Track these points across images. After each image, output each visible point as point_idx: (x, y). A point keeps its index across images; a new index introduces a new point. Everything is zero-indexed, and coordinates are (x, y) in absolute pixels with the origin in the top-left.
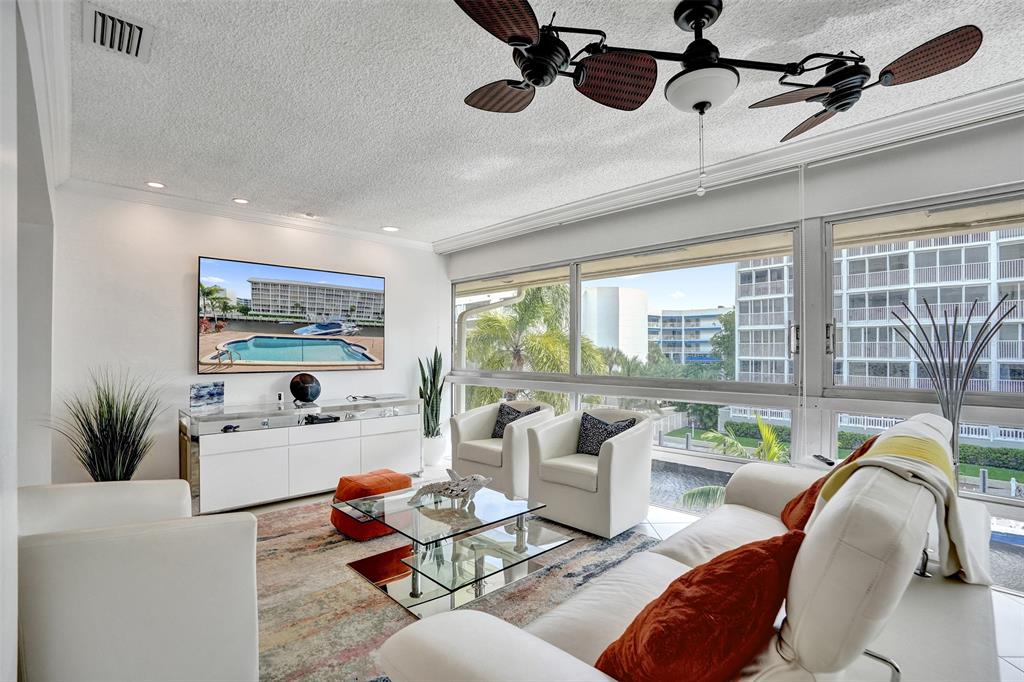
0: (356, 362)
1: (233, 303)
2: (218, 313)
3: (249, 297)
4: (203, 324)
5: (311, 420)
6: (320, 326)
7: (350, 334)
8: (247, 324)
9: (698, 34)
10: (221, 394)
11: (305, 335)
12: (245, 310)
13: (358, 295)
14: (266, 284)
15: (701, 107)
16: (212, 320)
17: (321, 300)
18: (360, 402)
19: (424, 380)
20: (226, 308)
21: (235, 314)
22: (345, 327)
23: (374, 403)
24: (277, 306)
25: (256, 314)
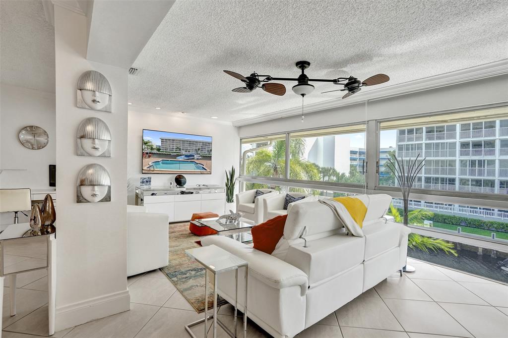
0: (199, 171)
1: (154, 147)
2: (149, 151)
3: (160, 145)
4: (144, 155)
5: (183, 193)
6: (186, 156)
7: (198, 159)
8: (159, 155)
9: (303, 72)
10: (150, 181)
11: (180, 160)
12: (159, 150)
13: (201, 144)
14: (166, 140)
15: (303, 95)
16: (147, 153)
17: (186, 146)
18: (201, 187)
19: (228, 179)
20: (152, 149)
21: (155, 151)
22: (196, 157)
23: (207, 187)
24: (170, 148)
25: (162, 151)
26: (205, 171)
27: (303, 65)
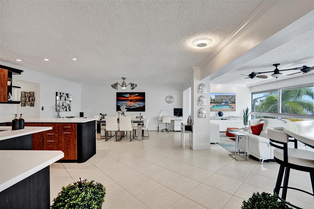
0: (231, 109)
1: (213, 99)
3: (215, 98)
6: (225, 102)
7: (230, 104)
8: (214, 103)
9: (276, 68)
11: (223, 104)
12: (214, 100)
13: (231, 96)
14: (217, 96)
17: (225, 98)
18: (230, 117)
19: (244, 114)
21: (213, 101)
22: (229, 102)
23: (233, 117)
24: (218, 99)
25: (216, 101)
26: (233, 109)
27: (276, 65)
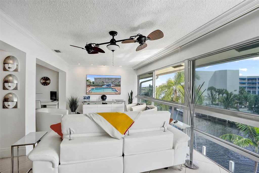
2: (89, 84)
3: (94, 81)
6: (107, 85)
7: (113, 86)
8: (94, 86)
9: (113, 37)
10: (90, 98)
11: (104, 87)
12: (93, 83)
13: (114, 79)
14: (97, 78)
15: (113, 51)
16: (88, 85)
17: (107, 80)
19: (129, 97)
20: (90, 83)
22: (112, 85)
24: (99, 82)
25: (95, 84)
26: (118, 92)
27: (113, 33)
